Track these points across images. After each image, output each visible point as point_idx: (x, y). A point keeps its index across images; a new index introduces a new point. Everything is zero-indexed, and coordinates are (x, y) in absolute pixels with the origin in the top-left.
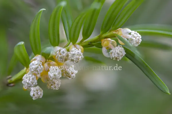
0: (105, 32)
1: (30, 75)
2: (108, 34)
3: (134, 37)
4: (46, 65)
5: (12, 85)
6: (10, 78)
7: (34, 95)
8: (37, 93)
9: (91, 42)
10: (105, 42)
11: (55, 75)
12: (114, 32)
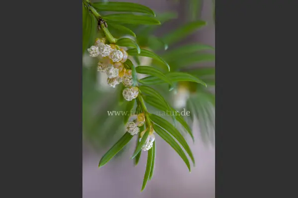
0: (150, 117)
1: (110, 52)
2: (149, 120)
3: (148, 145)
4: (120, 64)
5: (100, 29)
6: (106, 26)
7: (92, 50)
8: (93, 53)
9: (141, 103)
10: (141, 118)
11: (111, 74)
12: (151, 126)
